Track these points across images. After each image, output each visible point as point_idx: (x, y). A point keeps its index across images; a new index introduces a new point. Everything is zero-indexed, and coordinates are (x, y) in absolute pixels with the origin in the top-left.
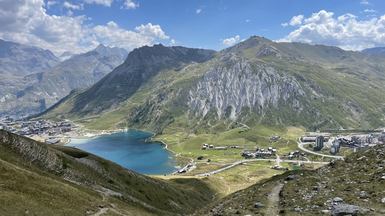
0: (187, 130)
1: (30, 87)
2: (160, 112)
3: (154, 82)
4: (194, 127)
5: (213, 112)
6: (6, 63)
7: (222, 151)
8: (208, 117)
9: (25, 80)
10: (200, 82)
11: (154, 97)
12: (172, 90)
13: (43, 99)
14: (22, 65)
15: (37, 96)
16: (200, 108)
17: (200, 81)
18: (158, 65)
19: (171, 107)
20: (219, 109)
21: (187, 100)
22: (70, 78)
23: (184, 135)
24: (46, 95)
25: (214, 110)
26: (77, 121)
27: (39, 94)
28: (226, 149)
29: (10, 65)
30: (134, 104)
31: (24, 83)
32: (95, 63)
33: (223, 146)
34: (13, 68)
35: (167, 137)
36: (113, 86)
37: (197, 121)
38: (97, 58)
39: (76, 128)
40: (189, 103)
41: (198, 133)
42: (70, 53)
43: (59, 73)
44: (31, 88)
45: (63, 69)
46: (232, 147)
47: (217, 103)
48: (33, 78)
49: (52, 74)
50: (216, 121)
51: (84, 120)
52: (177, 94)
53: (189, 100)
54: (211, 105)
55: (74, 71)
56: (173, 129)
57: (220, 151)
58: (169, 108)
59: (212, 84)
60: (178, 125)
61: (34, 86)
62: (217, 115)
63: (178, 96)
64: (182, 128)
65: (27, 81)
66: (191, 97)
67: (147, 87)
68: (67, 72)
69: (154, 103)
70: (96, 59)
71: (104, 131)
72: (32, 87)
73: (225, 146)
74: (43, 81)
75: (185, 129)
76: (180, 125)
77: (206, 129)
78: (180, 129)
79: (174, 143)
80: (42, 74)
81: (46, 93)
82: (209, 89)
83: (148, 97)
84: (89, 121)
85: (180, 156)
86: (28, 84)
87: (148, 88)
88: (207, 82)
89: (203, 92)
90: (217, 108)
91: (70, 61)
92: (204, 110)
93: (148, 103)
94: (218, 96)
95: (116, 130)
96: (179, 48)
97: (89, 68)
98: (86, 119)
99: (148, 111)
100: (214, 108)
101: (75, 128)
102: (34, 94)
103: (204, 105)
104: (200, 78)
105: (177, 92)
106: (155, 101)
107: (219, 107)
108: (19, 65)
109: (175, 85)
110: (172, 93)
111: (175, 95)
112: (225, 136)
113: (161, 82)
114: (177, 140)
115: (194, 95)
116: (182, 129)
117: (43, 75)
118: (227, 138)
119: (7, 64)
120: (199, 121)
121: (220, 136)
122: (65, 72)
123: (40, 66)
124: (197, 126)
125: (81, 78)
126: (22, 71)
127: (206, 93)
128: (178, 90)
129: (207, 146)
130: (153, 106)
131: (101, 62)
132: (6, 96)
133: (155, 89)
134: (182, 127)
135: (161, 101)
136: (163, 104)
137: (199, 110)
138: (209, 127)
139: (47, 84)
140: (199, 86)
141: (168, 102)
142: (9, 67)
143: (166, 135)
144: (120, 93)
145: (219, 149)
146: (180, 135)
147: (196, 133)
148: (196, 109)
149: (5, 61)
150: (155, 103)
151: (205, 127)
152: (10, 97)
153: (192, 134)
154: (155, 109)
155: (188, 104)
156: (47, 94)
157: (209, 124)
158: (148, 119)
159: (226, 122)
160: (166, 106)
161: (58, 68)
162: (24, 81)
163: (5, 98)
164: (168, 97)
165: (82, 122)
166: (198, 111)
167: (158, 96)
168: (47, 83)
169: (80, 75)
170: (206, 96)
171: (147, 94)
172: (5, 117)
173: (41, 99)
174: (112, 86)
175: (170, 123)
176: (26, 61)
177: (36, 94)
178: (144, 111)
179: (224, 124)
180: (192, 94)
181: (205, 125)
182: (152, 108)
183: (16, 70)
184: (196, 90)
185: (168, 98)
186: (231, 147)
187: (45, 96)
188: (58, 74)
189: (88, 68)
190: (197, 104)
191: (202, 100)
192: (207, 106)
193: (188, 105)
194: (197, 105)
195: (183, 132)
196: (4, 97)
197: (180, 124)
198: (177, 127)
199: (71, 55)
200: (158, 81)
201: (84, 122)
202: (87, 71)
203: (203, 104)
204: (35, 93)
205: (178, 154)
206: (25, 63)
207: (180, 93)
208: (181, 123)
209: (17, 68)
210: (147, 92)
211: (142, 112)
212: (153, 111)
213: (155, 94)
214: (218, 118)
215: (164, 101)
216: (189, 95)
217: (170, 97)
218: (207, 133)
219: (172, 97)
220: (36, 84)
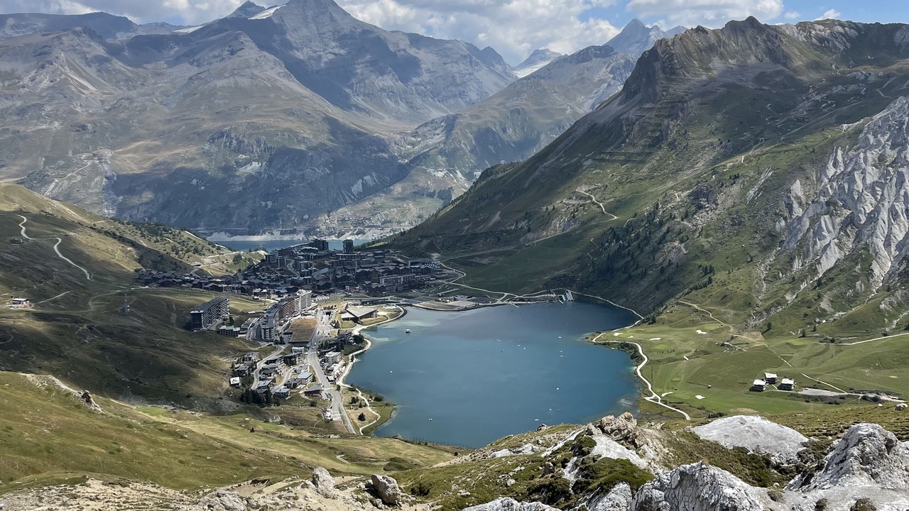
0: (742, 317)
1: (422, 154)
2: (680, 250)
3: (693, 150)
4: (768, 310)
5: (857, 264)
6: (383, 90)
7: (820, 405)
8: (832, 279)
9: (415, 134)
10: (840, 152)
11: (678, 199)
12: (736, 177)
13: (447, 189)
14: (419, 94)
15: (436, 180)
16: (815, 243)
17: (843, 149)
18: (722, 90)
19: (721, 236)
20: (884, 252)
21: (776, 214)
22: (523, 128)
23: (724, 333)
24: (456, 178)
25: (861, 254)
26: (454, 260)
27: (440, 174)
28: (838, 400)
29: (392, 94)
30: (616, 218)
31: (412, 144)
32: (602, 81)
33: (833, 390)
34: (396, 102)
35: (663, 336)
36: (575, 159)
37: (787, 291)
38: (607, 68)
39: (444, 281)
40: (783, 223)
41: (772, 334)
42: (547, 53)
43: (497, 114)
44: (424, 158)
45: (508, 104)
46: (865, 398)
47: (878, 232)
48: (436, 129)
49: (478, 117)
50: (856, 295)
51: (473, 257)
52: (751, 192)
53: (786, 214)
54: (858, 238)
55: (537, 108)
56: (696, 311)
57: (812, 404)
58: (710, 239)
59: (882, 158)
60: (718, 297)
61: (431, 152)
62: (869, 273)
63: (754, 198)
64: (729, 310)
65: (419, 139)
66: (795, 205)
67: (668, 165)
68: (518, 111)
69: (672, 217)
70: (604, 69)
71: (506, 294)
72: (426, 155)
73: (844, 388)
74: (452, 140)
75: (736, 314)
76: (724, 299)
77: (807, 320)
78: (717, 314)
79: (673, 355)
80: (455, 117)
81: (458, 171)
82: (864, 179)
83: (660, 198)
84: (485, 261)
85: (659, 403)
86: (420, 146)
87: (671, 167)
88: (865, 152)
89: (841, 187)
90: (875, 250)
91: (532, 80)
92: (828, 251)
93: (654, 219)
94: (893, 206)
95: (541, 294)
96: (822, 27)
97: (581, 98)
98: (480, 256)
99: (646, 245)
100: (866, 247)
101: (440, 279)
102: (430, 173)
103: (834, 234)
104: (844, 136)
105: (752, 185)
106: (675, 213)
107: (887, 244)
108: (413, 94)
109: (751, 161)
110: (736, 189)
111: (745, 194)
112: (863, 356)
113: (714, 148)
114: (688, 348)
115: (808, 197)
116: (725, 313)
117: (457, 120)
118: (865, 362)
119: (385, 94)
120: (793, 290)
121: (843, 352)
122: (512, 112)
123: (461, 94)
124: (780, 309)
125: (554, 129)
126: (419, 111)
127: (851, 191)
128: (757, 176)
129: (771, 381)
130: (664, 229)
131: (614, 78)
132: (365, 178)
133: (689, 172)
134: (729, 307)
135: (695, 213)
136: (696, 225)
137: (808, 251)
138: (823, 314)
139: (463, 146)
140: (835, 165)
141: (715, 218)
142: (388, 101)
143: (665, 328)
144: (586, 183)
145: (808, 399)
146: (711, 331)
147: (767, 330)
148: (800, 247)
149: (381, 85)
150: (674, 218)
151: (806, 315)
152: (375, 181)
153: (755, 333)
154: (668, 238)
155: (777, 226)
156: (459, 175)
157: (824, 304)
158: (639, 271)
159: (891, 304)
160: (704, 232)
161: (500, 100)
162: (413, 139)
163: (362, 183)
164: (719, 202)
165: (465, 265)
166: (806, 256)
167: (689, 196)
168: (464, 144)
169: (549, 121)
170: (849, 202)
171: (662, 188)
172: (355, 232)
173: (443, 189)
174: (572, 161)
175: (696, 288)
176: (429, 83)
177: (433, 173)
178: (635, 243)
179: (880, 311)
180: (800, 194)
181: (809, 307)
182: (661, 234)
183: (403, 107)
184: (819, 180)
185: (717, 205)
186: (861, 395)
187: (455, 181)
188: (493, 120)
189: (578, 99)
190: (808, 230)
191: (827, 217)
192: (845, 239)
193: (778, 230)
194: (805, 235)
195: (725, 322)
196: (360, 180)
197: (725, 296)
198: (712, 303)
199: (550, 58)
200: (705, 147)
201: (470, 264)
202: (571, 108)
203: (829, 232)
204: (431, 170)
205: (659, 394)
206: (428, 88)
207: (760, 190)
208: (728, 293)
209: (407, 102)
210: (663, 182)
211: (629, 246)
212: (661, 246)
213: (683, 191)
214: (868, 286)
215: (705, 214)
216: (789, 197)
217: (725, 201)
218: (804, 336)
219: (730, 202)
220: (436, 147)
